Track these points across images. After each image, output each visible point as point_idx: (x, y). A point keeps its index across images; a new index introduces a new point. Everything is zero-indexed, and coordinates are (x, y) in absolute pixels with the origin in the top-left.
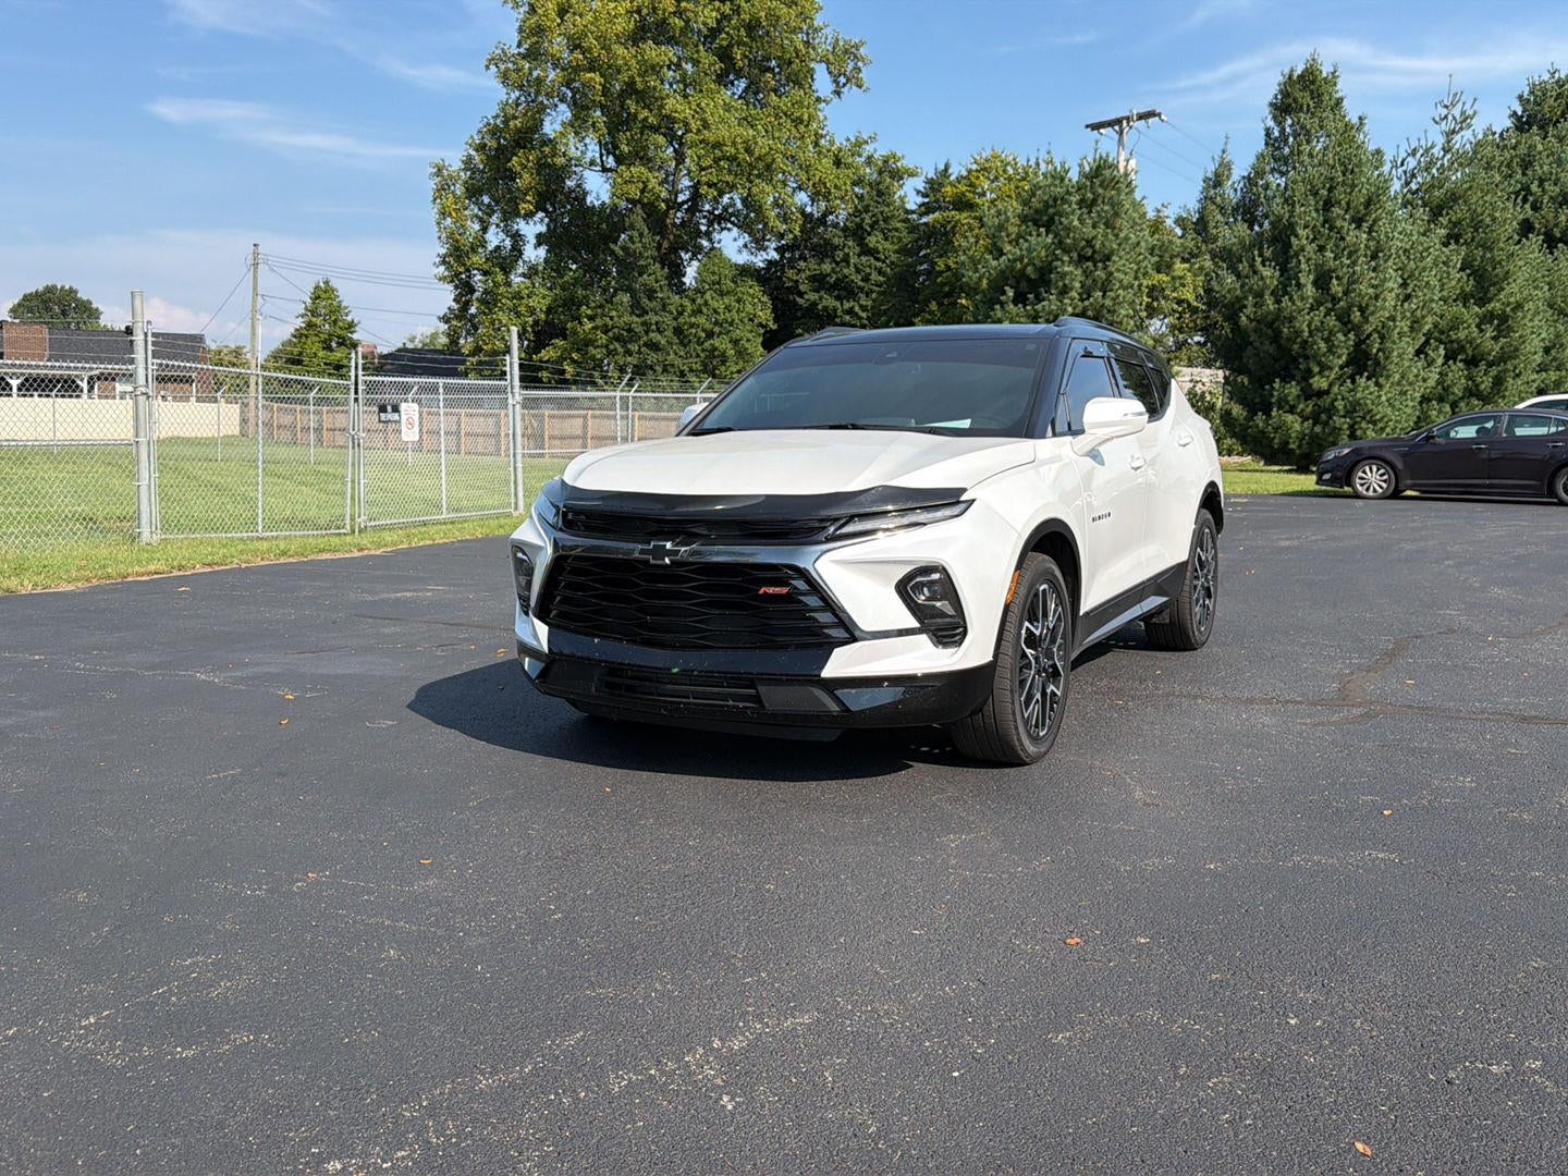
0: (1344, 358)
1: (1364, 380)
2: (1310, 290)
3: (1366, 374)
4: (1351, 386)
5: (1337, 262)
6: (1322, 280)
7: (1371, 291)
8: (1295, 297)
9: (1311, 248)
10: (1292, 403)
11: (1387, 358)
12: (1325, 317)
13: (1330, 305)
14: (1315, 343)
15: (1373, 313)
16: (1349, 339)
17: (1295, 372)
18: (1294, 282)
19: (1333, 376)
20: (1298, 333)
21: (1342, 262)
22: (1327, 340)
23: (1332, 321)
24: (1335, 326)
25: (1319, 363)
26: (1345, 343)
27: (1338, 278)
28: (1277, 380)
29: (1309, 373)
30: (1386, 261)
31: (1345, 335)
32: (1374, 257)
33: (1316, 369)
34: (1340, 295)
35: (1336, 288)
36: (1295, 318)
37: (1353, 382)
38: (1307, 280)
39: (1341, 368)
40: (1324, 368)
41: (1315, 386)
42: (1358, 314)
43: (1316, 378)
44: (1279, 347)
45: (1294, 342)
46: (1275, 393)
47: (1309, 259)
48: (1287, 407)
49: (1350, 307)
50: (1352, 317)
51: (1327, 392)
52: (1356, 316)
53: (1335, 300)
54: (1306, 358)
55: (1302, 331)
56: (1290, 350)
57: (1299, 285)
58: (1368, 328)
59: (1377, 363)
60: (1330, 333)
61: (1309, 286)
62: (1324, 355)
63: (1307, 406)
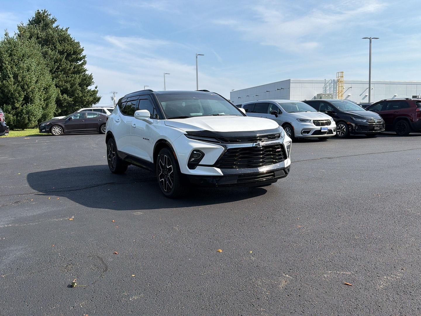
0: (23, 98)
1: (29, 104)
2: (12, 79)
3: (30, 103)
4: (26, 106)
5: (19, 72)
6: (16, 76)
7: (29, 80)
8: (9, 81)
9: (9, 67)
10: (9, 111)
11: (34, 98)
12: (17, 87)
13: (18, 84)
14: (15, 94)
15: (31, 86)
16: (24, 93)
17: (10, 102)
18: (7, 76)
19: (20, 103)
20: (10, 91)
21: (20, 72)
22: (19, 93)
23: (20, 88)
24: (20, 89)
25: (17, 100)
26: (23, 94)
27: (20, 76)
28: (5, 104)
29: (14, 102)
30: (32, 72)
31: (23, 92)
32: (28, 71)
33: (16, 101)
34: (21, 81)
35: (20, 79)
36: (9, 87)
37: (27, 105)
38: (11, 76)
39: (22, 101)
40: (18, 101)
41: (16, 106)
42: (27, 86)
43: (16, 104)
44: (3, 94)
45: (9, 93)
46: (4, 108)
47: (10, 70)
48: (8, 112)
49: (24, 85)
50: (25, 87)
51: (18, 108)
52: (26, 87)
53: (19, 82)
54: (13, 98)
55: (12, 91)
56: (8, 96)
57: (9, 77)
58: (29, 90)
59: (31, 100)
60: (19, 91)
61: (12, 78)
62: (18, 97)
63: (13, 112)
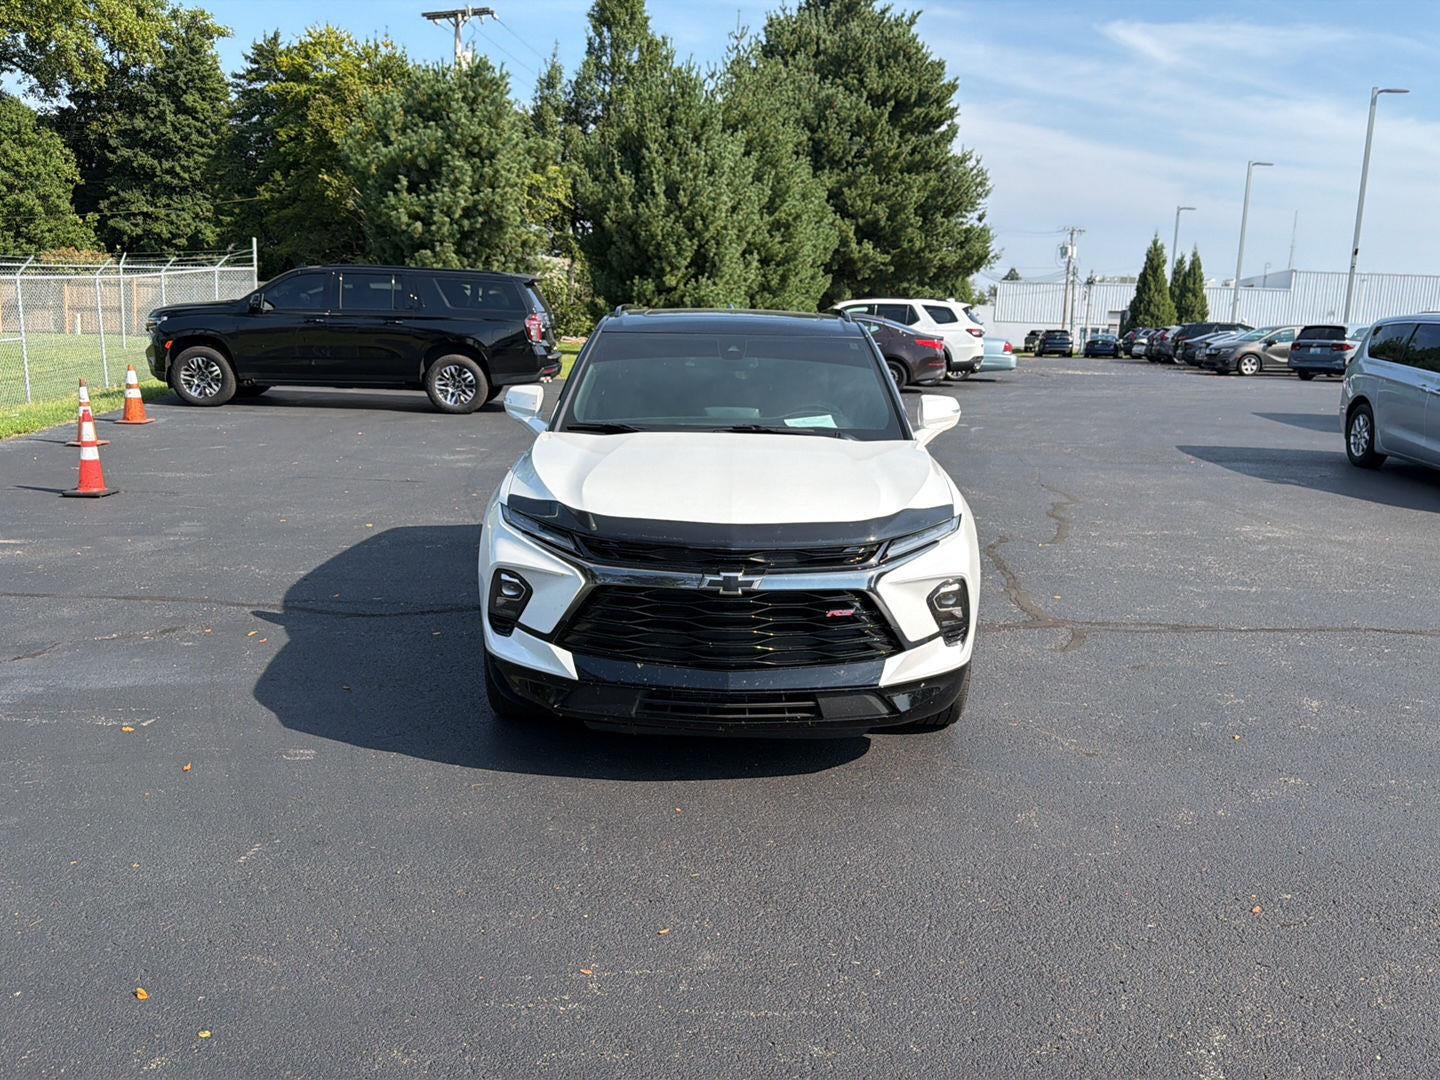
0: (688, 260)
1: (705, 279)
2: (662, 199)
3: (706, 275)
4: (695, 284)
5: (684, 176)
6: (672, 191)
7: (710, 203)
8: (651, 205)
9: (660, 160)
10: (648, 297)
11: (721, 261)
12: (674, 223)
13: (678, 213)
14: (667, 246)
15: (712, 223)
16: (693, 244)
17: (651, 270)
18: (649, 191)
19: (680, 275)
20: (653, 236)
21: (687, 176)
22: (677, 244)
23: (680, 228)
24: (682, 232)
25: (670, 264)
26: (690, 247)
27: (684, 190)
28: (637, 277)
29: (661, 273)
30: (720, 177)
31: (690, 240)
32: (711, 173)
33: (668, 269)
34: (686, 205)
35: (683, 199)
36: (651, 223)
37: (697, 281)
38: (659, 189)
39: (687, 268)
40: (674, 267)
41: (667, 283)
42: (700, 222)
43: (668, 276)
44: (637, 246)
45: (650, 245)
46: (636, 288)
47: (660, 170)
48: (645, 301)
49: (694, 217)
50: (696, 224)
51: (675, 289)
52: (699, 224)
53: (681, 208)
54: (660, 258)
55: (657, 235)
56: (647, 251)
57: (653, 194)
58: (707, 235)
59: (714, 265)
60: (679, 237)
61: (662, 196)
62: (674, 257)
63: (660, 300)
